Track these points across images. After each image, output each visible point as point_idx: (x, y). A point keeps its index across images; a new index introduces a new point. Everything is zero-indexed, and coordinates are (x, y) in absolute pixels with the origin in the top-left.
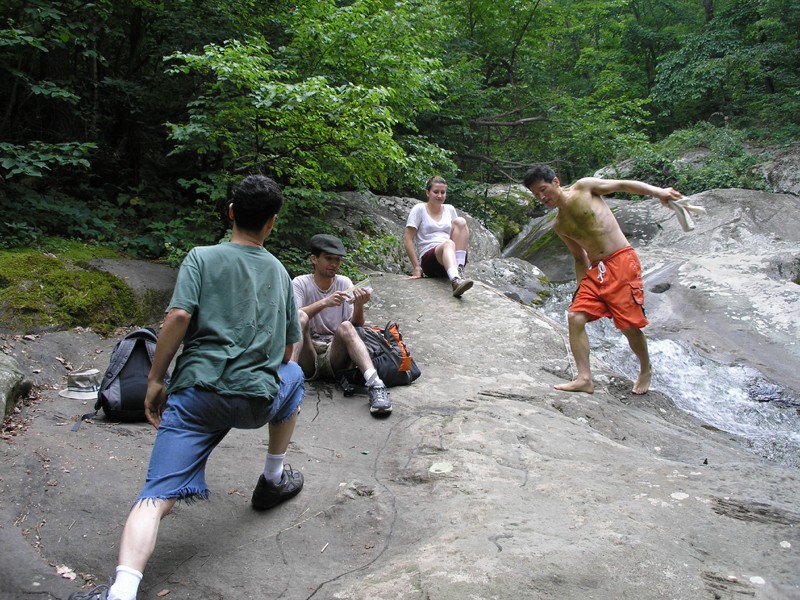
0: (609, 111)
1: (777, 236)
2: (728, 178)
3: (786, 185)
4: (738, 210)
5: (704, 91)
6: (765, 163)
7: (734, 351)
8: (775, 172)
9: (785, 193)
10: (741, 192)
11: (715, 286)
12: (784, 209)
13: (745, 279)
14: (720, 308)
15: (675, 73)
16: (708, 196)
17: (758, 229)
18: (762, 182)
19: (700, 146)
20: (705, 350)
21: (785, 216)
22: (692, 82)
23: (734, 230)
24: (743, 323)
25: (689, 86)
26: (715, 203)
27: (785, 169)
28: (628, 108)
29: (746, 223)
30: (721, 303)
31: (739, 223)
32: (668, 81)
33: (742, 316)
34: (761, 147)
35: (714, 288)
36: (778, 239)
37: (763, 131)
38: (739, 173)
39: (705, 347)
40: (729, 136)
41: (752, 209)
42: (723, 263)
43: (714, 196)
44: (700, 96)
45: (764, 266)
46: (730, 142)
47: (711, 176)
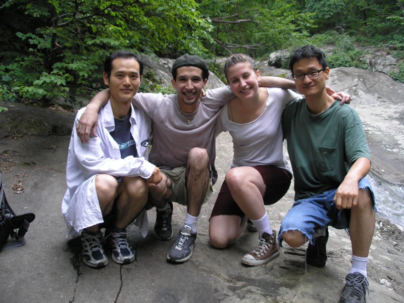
0: (290, 18)
1: (379, 96)
2: (347, 62)
3: (380, 68)
4: (356, 80)
5: (332, 14)
6: (367, 55)
7: (396, 174)
8: (373, 60)
9: (380, 72)
10: (357, 70)
11: (370, 127)
12: (381, 81)
13: (387, 124)
14: (378, 142)
15: (316, 4)
16: (339, 70)
17: (368, 91)
18: (366, 66)
19: (330, 43)
20: (378, 173)
21: (381, 85)
22: (326, 9)
23: (355, 91)
24: (394, 153)
25: (324, 11)
26: (342, 75)
27: (379, 59)
28: (302, 17)
29: (361, 88)
30: (378, 139)
31: (358, 87)
32: (312, 8)
33: (393, 148)
34: (363, 46)
35: (369, 129)
36: (379, 98)
37: (363, 38)
38: (353, 59)
39: (377, 170)
40: (346, 39)
41: (364, 79)
42: (372, 112)
43: (342, 71)
44: (330, 16)
45: (397, 115)
46: (347, 42)
47: (337, 60)
